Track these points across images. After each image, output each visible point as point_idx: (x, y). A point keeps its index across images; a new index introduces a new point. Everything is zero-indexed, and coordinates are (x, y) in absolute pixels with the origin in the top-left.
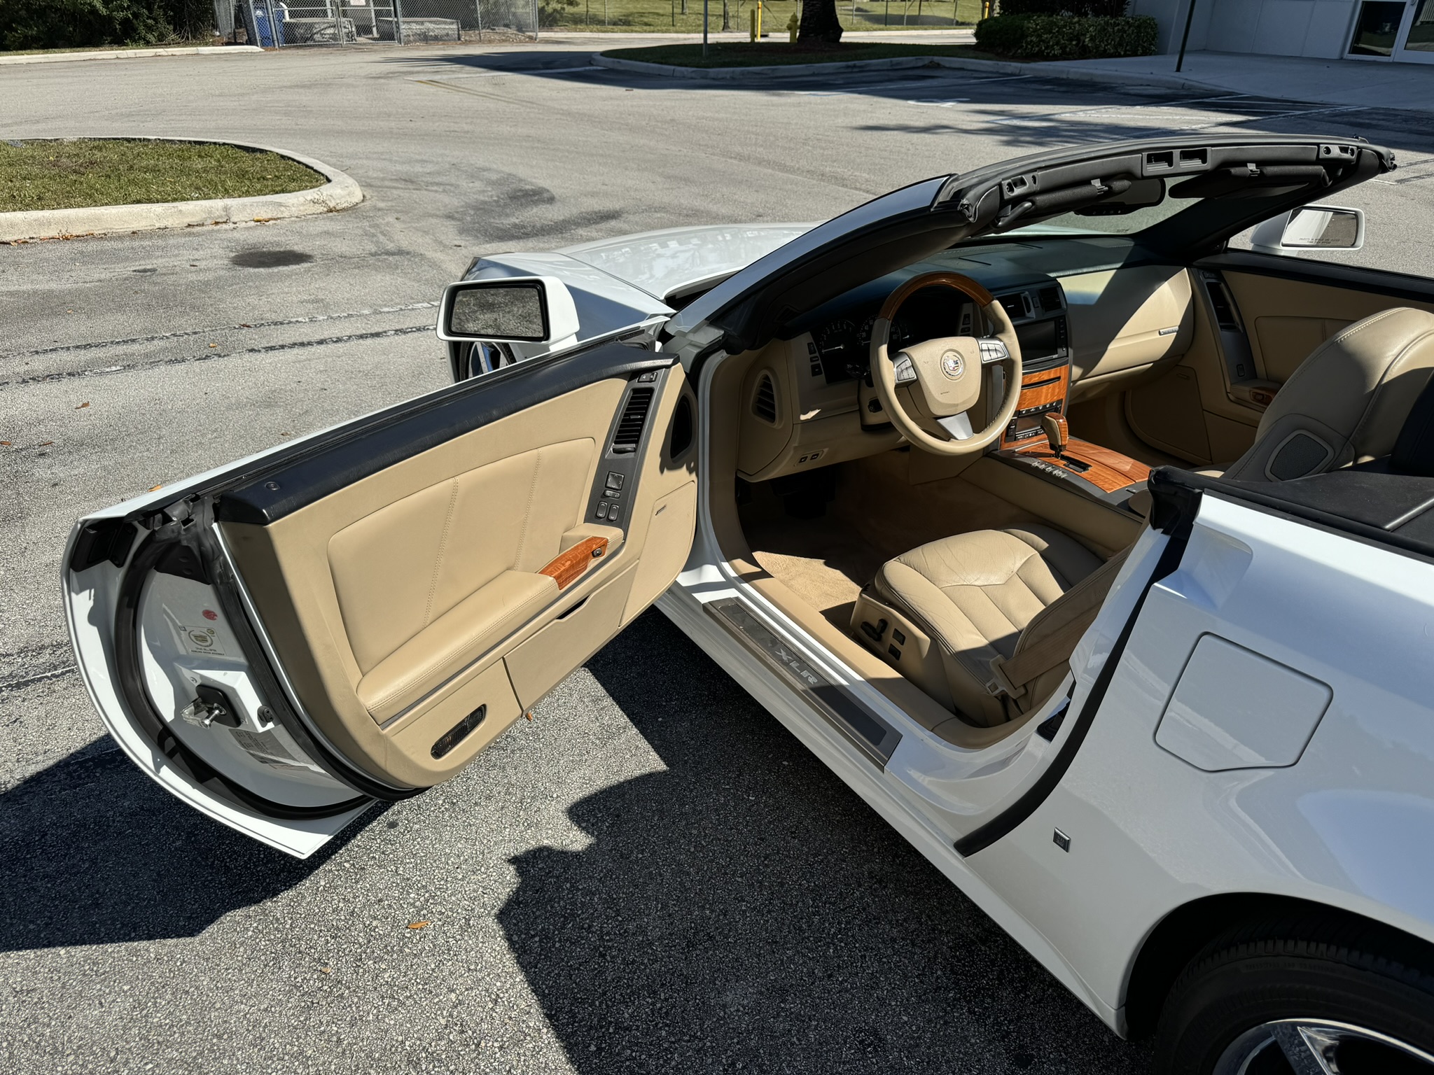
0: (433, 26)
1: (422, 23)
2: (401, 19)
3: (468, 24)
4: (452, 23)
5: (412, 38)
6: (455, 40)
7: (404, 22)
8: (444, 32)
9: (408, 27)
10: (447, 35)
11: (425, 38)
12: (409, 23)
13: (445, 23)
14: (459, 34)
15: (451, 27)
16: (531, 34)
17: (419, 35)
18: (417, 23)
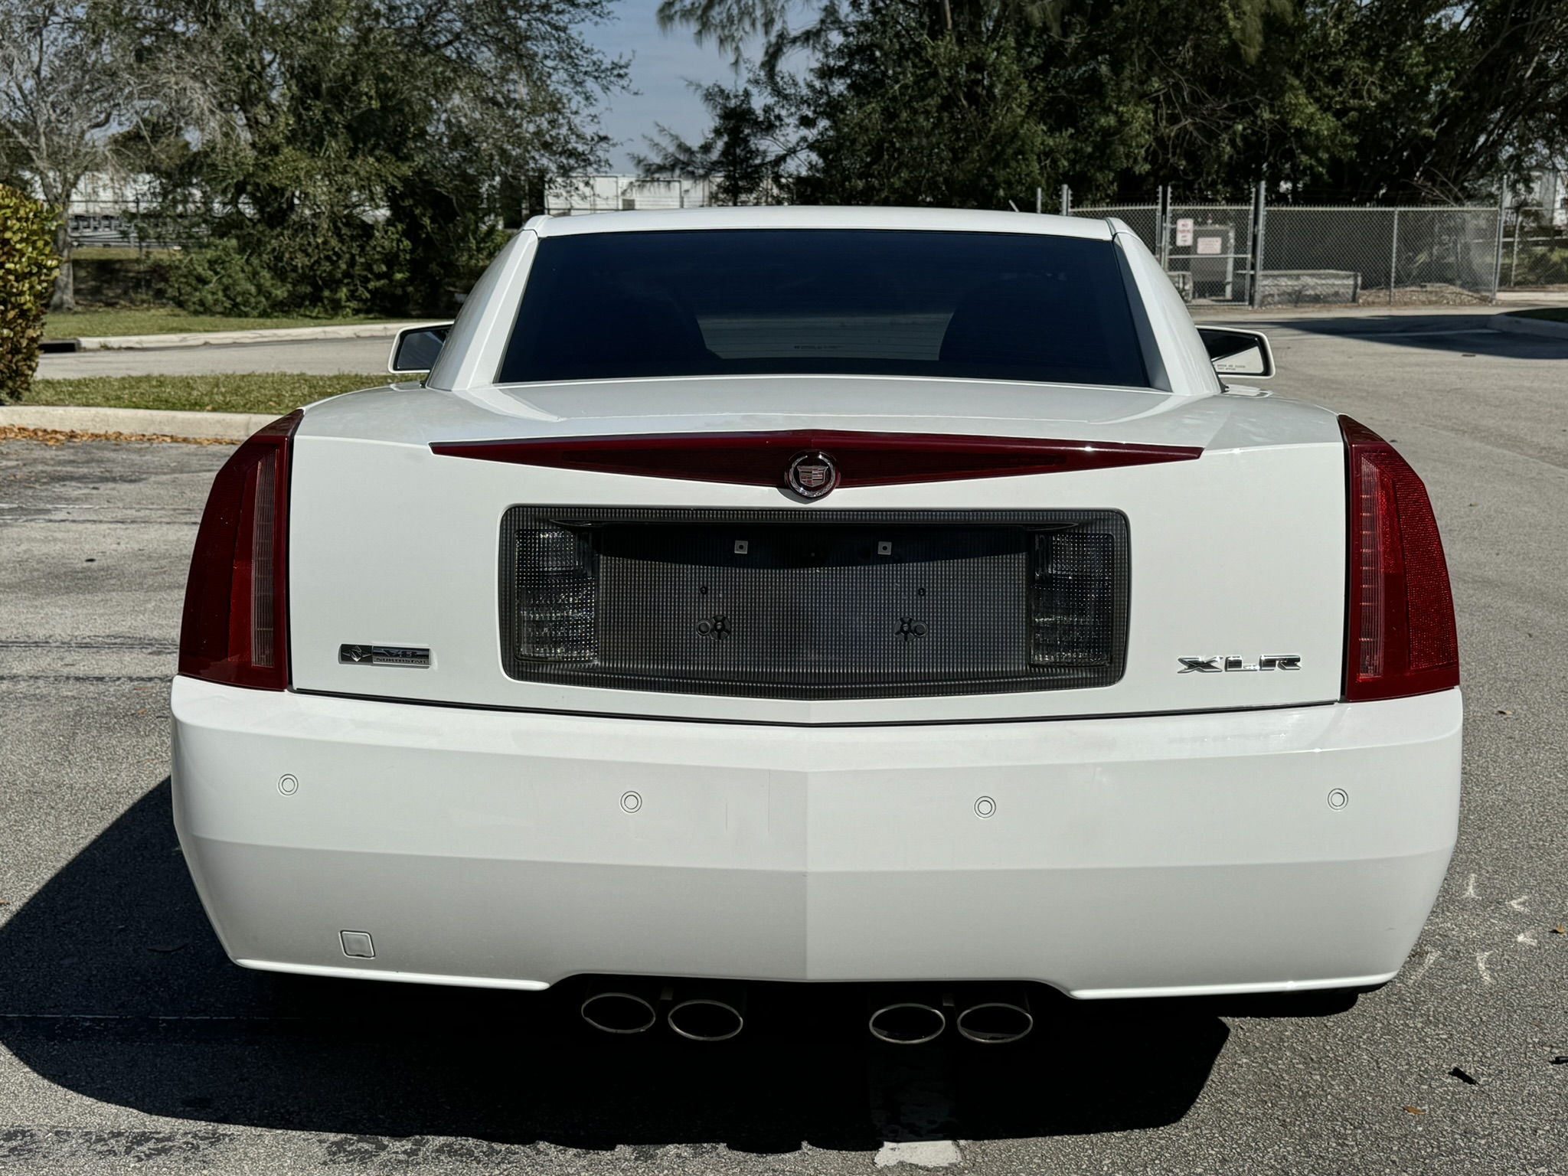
0: (1311, 281)
1: (1298, 277)
2: (1260, 273)
3: (1375, 279)
4: (1348, 277)
5: (1276, 298)
6: (1347, 301)
7: (1266, 277)
8: (1332, 290)
9: (1267, 283)
10: (1337, 294)
11: (1297, 298)
12: (1275, 277)
13: (1336, 277)
14: (1355, 293)
15: (1346, 282)
16: (1484, 294)
17: (1290, 294)
18: (1289, 277)
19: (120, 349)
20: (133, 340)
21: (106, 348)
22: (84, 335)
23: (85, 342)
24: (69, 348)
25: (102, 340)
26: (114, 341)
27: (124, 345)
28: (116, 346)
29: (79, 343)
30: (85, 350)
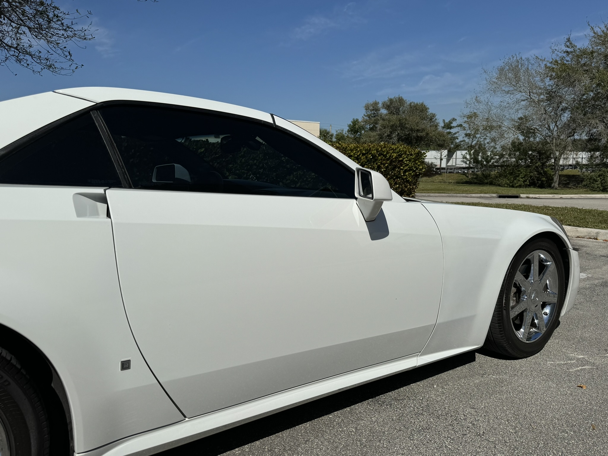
19: (532, 198)
20: (537, 196)
21: (528, 198)
22: (522, 194)
23: (522, 195)
24: (517, 197)
25: (527, 195)
26: (531, 196)
27: (534, 197)
28: (531, 197)
29: (520, 196)
30: (521, 198)
